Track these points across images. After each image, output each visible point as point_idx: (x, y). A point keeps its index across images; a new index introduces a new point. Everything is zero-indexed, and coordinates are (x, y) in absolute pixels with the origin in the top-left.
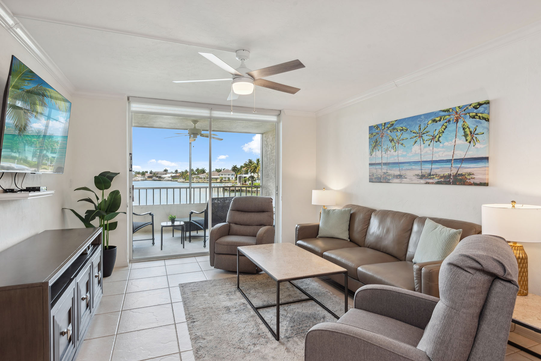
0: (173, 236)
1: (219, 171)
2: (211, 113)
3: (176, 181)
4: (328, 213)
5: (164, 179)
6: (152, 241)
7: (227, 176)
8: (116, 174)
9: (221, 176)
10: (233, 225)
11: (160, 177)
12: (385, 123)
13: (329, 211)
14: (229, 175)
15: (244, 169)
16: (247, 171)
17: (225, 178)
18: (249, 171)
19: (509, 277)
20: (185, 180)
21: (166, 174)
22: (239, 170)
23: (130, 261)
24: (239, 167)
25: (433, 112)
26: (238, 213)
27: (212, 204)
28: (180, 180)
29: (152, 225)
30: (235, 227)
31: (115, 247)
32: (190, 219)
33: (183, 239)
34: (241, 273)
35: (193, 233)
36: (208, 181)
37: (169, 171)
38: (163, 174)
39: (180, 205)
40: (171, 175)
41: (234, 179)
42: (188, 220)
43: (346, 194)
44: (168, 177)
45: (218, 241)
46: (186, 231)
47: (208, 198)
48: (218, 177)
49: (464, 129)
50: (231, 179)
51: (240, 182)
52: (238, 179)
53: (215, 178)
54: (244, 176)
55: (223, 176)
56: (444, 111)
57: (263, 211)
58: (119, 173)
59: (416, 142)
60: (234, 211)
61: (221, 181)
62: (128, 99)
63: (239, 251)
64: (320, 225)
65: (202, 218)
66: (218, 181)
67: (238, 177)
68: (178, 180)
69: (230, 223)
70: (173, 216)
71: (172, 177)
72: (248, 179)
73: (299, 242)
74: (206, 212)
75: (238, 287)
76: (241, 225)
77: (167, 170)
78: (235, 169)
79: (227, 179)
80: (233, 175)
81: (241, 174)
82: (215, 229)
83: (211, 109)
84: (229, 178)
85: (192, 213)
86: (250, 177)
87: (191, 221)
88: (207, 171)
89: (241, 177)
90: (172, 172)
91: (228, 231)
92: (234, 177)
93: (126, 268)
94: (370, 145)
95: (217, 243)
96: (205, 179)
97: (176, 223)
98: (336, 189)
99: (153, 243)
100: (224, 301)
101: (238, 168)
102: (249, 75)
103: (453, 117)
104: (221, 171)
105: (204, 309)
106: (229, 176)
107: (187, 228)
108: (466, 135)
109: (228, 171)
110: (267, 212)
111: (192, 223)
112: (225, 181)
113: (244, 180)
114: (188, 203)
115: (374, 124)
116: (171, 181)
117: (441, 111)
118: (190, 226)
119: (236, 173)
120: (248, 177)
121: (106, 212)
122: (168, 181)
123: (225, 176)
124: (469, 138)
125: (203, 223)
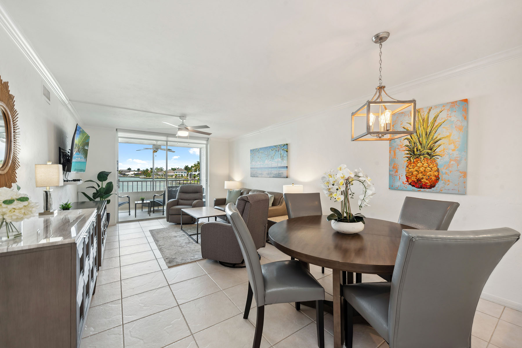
0: (142, 211)
1: (174, 170)
2: (167, 139)
3: (138, 177)
4: (230, 192)
5: (127, 176)
6: (128, 213)
7: (181, 173)
8: (110, 173)
9: (176, 173)
10: (180, 200)
11: (124, 174)
12: (256, 149)
13: (231, 191)
14: (182, 172)
15: (193, 169)
16: (196, 169)
17: (179, 175)
18: (197, 170)
19: (248, 201)
20: (146, 177)
21: (130, 172)
22: (190, 169)
23: (117, 222)
24: (190, 166)
25: (271, 146)
26: (183, 194)
27: (168, 190)
28: (142, 177)
29: (128, 204)
30: (181, 201)
31: (109, 213)
32: (154, 199)
33: (149, 212)
34: (183, 224)
35: (156, 208)
36: (165, 177)
37: (132, 170)
38: (127, 172)
39: (146, 192)
40: (134, 172)
41: (186, 175)
42: (152, 200)
43: (242, 183)
44: (132, 174)
45: (171, 208)
46: (151, 207)
47: (165, 187)
48: (174, 174)
49: (280, 154)
50: (184, 175)
51: (190, 177)
52: (189, 175)
53: (171, 175)
54: (194, 173)
55: (178, 173)
56: (275, 146)
57: (197, 193)
58: (111, 172)
59: (266, 159)
60: (181, 193)
61: (176, 177)
62: (117, 130)
63: (182, 211)
64: (227, 199)
65: (161, 199)
66: (174, 177)
67: (189, 174)
68: (140, 177)
69: (178, 199)
70: (143, 198)
71: (135, 174)
72: (197, 175)
73: (216, 207)
74: (164, 194)
75: (182, 229)
76: (185, 200)
77: (131, 169)
78: (187, 168)
79: (180, 176)
80: (185, 172)
81: (191, 172)
82: (169, 202)
83: (167, 136)
84: (182, 175)
85: (155, 196)
86: (198, 174)
87: (155, 200)
88: (165, 170)
89: (191, 174)
90: (135, 170)
91: (177, 203)
92: (186, 174)
93: (116, 226)
94: (251, 159)
95: (171, 209)
96: (163, 175)
97: (145, 202)
98: (237, 180)
99: (130, 214)
100: (174, 234)
101: (189, 168)
102: (186, 128)
103: (277, 149)
104: (176, 169)
105: (163, 237)
106: (182, 174)
107: (151, 205)
108: (281, 157)
109: (181, 169)
110: (199, 192)
111: (155, 201)
112: (179, 177)
113: (194, 176)
114: (152, 190)
115: (252, 149)
116: (134, 177)
117: (274, 146)
118: (154, 204)
119: (187, 171)
120: (196, 174)
121: (104, 193)
122: (131, 177)
123: (179, 174)
124: (282, 158)
125: (162, 201)
